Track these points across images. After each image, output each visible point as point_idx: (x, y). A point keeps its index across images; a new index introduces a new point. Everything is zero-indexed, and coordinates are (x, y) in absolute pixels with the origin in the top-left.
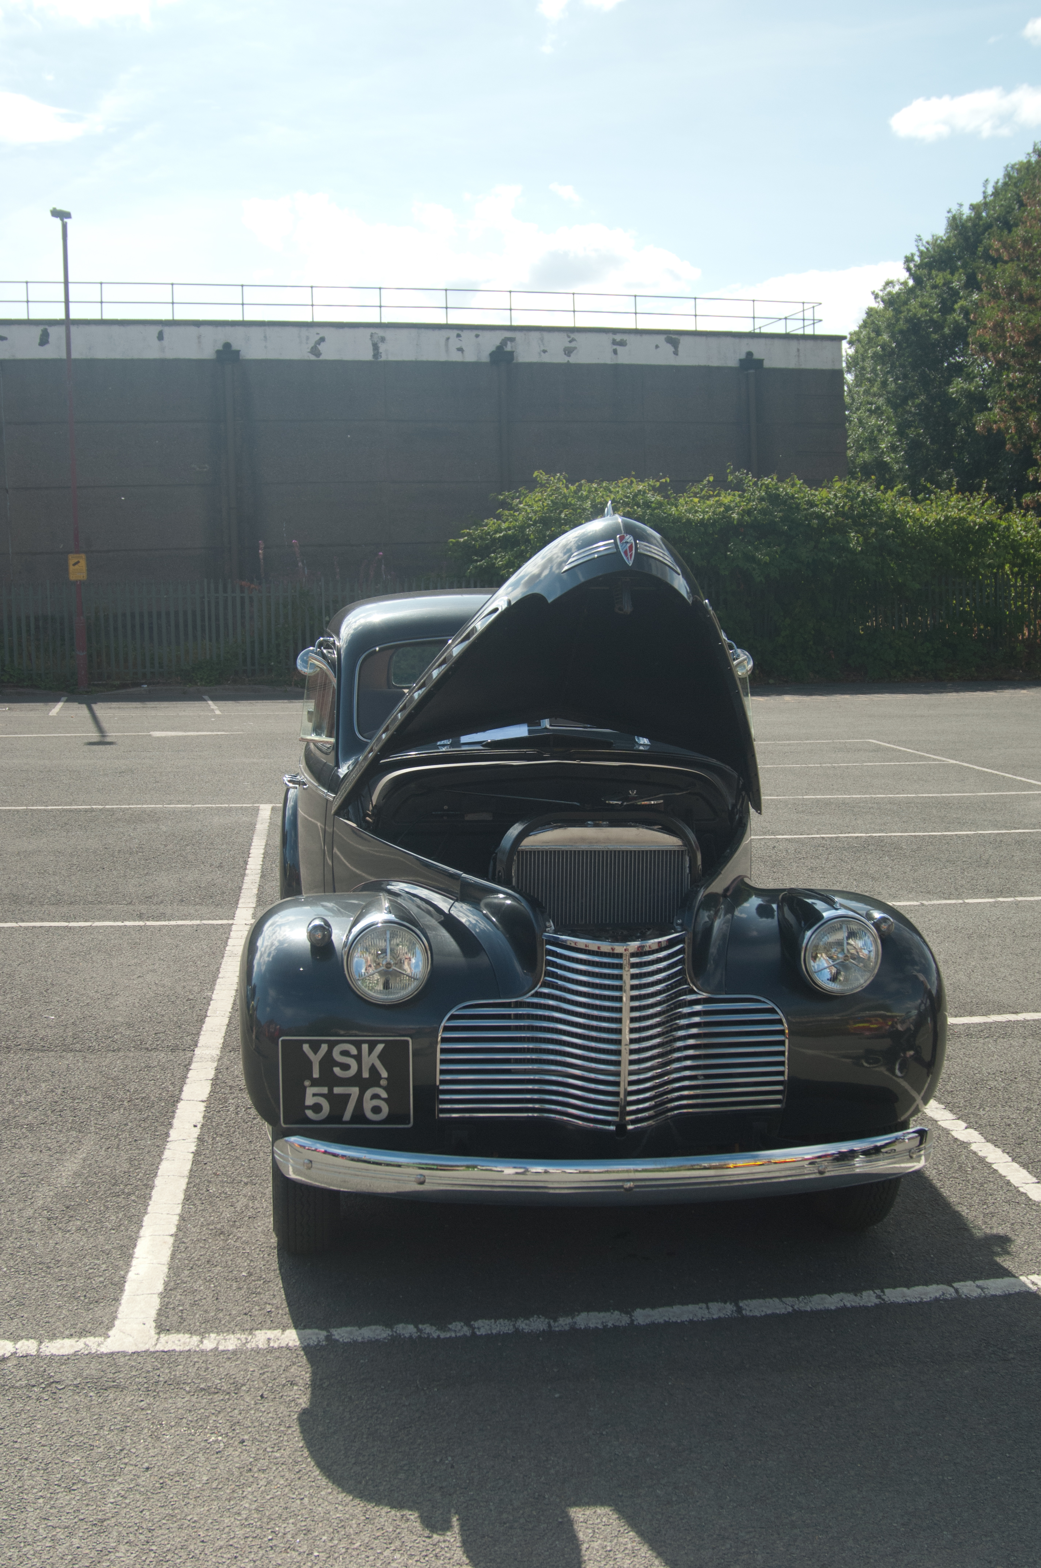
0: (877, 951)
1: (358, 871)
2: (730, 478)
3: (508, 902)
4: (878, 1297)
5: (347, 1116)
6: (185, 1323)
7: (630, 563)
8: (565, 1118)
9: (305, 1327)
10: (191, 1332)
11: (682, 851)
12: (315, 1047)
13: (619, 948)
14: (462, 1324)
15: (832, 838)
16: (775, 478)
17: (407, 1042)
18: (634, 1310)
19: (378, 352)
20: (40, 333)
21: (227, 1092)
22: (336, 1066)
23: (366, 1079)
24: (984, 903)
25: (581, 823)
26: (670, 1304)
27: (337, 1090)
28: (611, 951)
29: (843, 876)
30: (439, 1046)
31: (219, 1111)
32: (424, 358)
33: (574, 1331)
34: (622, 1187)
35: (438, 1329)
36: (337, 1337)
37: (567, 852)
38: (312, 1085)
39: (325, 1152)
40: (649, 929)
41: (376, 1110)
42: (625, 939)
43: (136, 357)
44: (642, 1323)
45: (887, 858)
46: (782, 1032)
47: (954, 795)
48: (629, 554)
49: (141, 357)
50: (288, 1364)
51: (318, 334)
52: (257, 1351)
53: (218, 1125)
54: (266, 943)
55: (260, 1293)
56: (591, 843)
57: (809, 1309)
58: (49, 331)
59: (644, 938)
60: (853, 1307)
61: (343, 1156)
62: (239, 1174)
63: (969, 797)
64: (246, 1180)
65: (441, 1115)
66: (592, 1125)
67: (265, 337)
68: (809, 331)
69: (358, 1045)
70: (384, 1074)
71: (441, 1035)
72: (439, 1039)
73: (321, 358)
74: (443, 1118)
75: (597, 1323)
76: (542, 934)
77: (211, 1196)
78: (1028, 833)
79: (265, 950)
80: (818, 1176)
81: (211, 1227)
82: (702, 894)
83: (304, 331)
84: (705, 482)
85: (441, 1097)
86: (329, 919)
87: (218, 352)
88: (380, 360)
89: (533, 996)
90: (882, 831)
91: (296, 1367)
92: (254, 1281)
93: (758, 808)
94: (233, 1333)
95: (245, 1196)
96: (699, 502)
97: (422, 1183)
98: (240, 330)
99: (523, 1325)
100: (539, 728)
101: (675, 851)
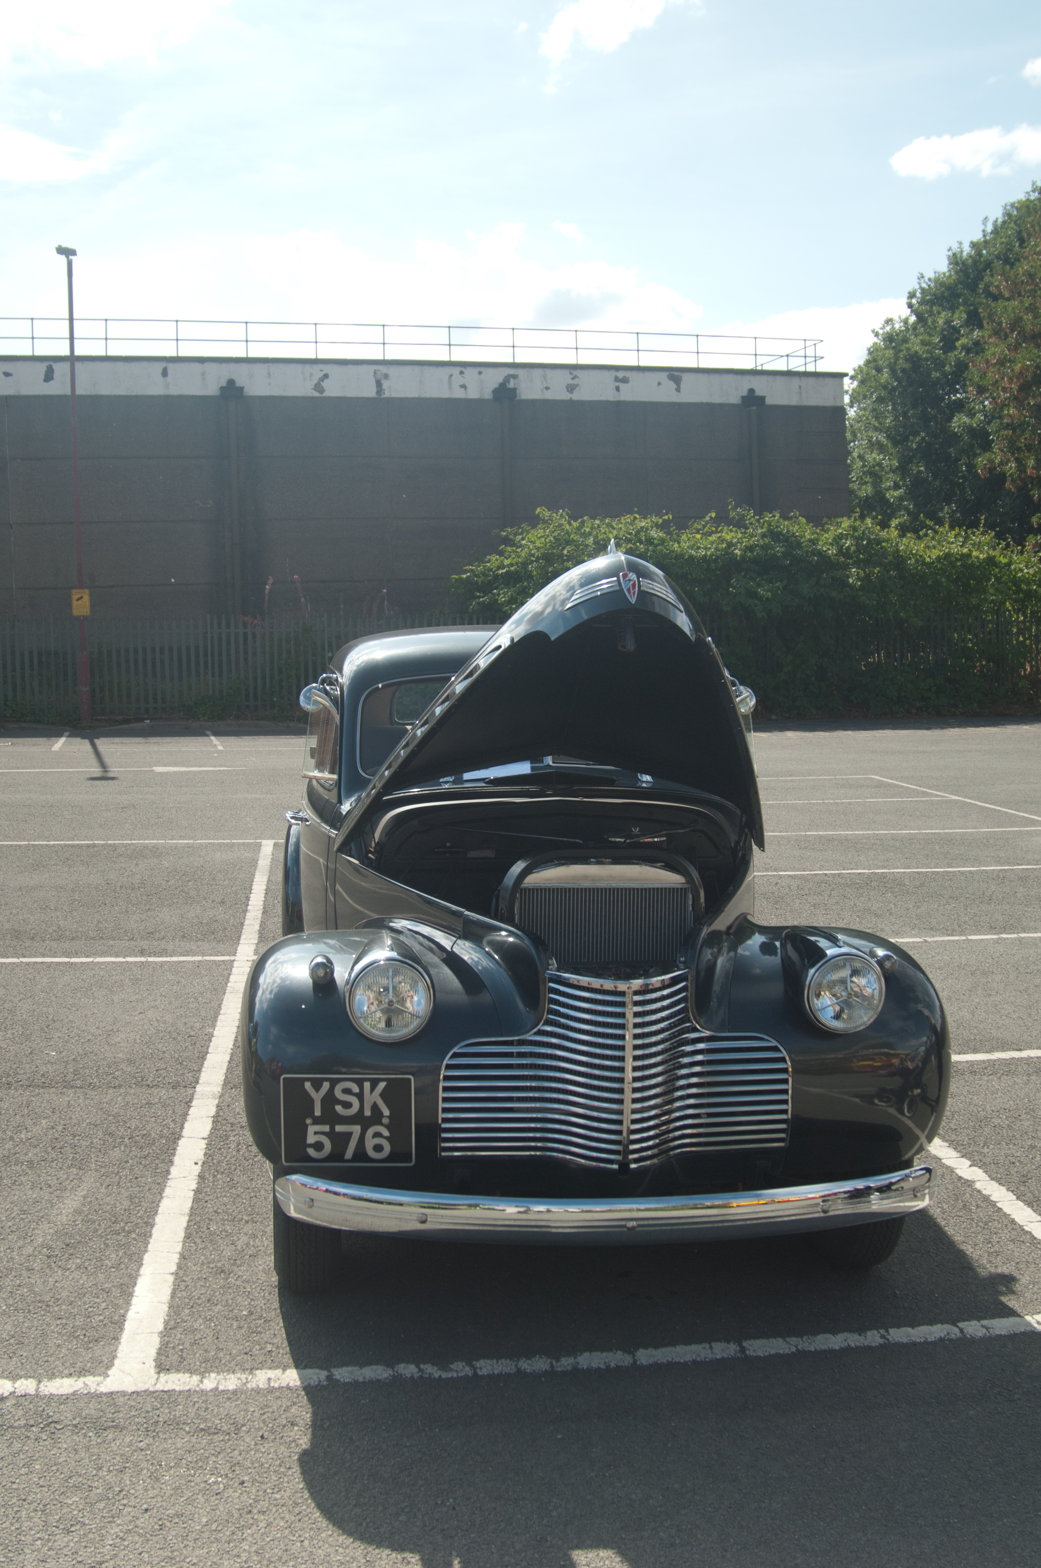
0: (881, 989)
1: (360, 908)
2: (732, 514)
3: (511, 939)
4: (883, 1337)
5: (349, 1154)
6: (185, 1363)
7: (633, 600)
8: (568, 1157)
9: (306, 1367)
10: (191, 1372)
11: (685, 889)
12: (317, 1085)
13: (622, 986)
14: (464, 1364)
15: (834, 874)
16: (778, 515)
17: (409, 1080)
18: (636, 1349)
19: (381, 389)
20: (45, 369)
21: (228, 1129)
22: (338, 1104)
23: (368, 1117)
24: (987, 940)
25: (584, 861)
26: (673, 1343)
27: (339, 1128)
28: (614, 989)
29: (846, 913)
30: (441, 1084)
31: (220, 1149)
32: (427, 395)
33: (576, 1370)
34: (625, 1226)
35: (439, 1369)
36: (338, 1377)
37: (570, 889)
38: (314, 1123)
39: (327, 1191)
40: (652, 967)
41: (378, 1148)
42: (628, 977)
43: (140, 392)
44: (645, 1363)
45: (890, 894)
46: (785, 1071)
47: (957, 831)
48: (632, 592)
49: (145, 394)
50: (289, 1404)
51: (321, 371)
52: (258, 1391)
53: (219, 1162)
54: (268, 981)
55: (260, 1333)
56: (593, 880)
57: (813, 1349)
58: (54, 367)
59: (647, 975)
60: (857, 1347)
61: (345, 1195)
62: (240, 1212)
63: (971, 833)
64: (246, 1218)
65: (443, 1154)
66: (594, 1164)
67: (269, 374)
68: (810, 368)
69: (360, 1083)
70: (386, 1112)
71: (443, 1073)
72: (442, 1076)
73: (325, 394)
74: (445, 1156)
75: (600, 1363)
76: (545, 972)
77: (211, 1234)
78: (1031, 869)
79: (267, 987)
80: (822, 1215)
81: (211, 1266)
82: (705, 931)
83: (308, 368)
84: (707, 518)
85: (444, 1135)
86: (332, 957)
87: (222, 388)
88: (383, 396)
89: (535, 1034)
90: (885, 868)
91: (296, 1407)
92: (255, 1320)
93: (761, 845)
94: (233, 1372)
95: (246, 1234)
96: (701, 538)
97: (424, 1222)
98: (244, 367)
99: (525, 1365)
100: (542, 765)
101: (677, 889)
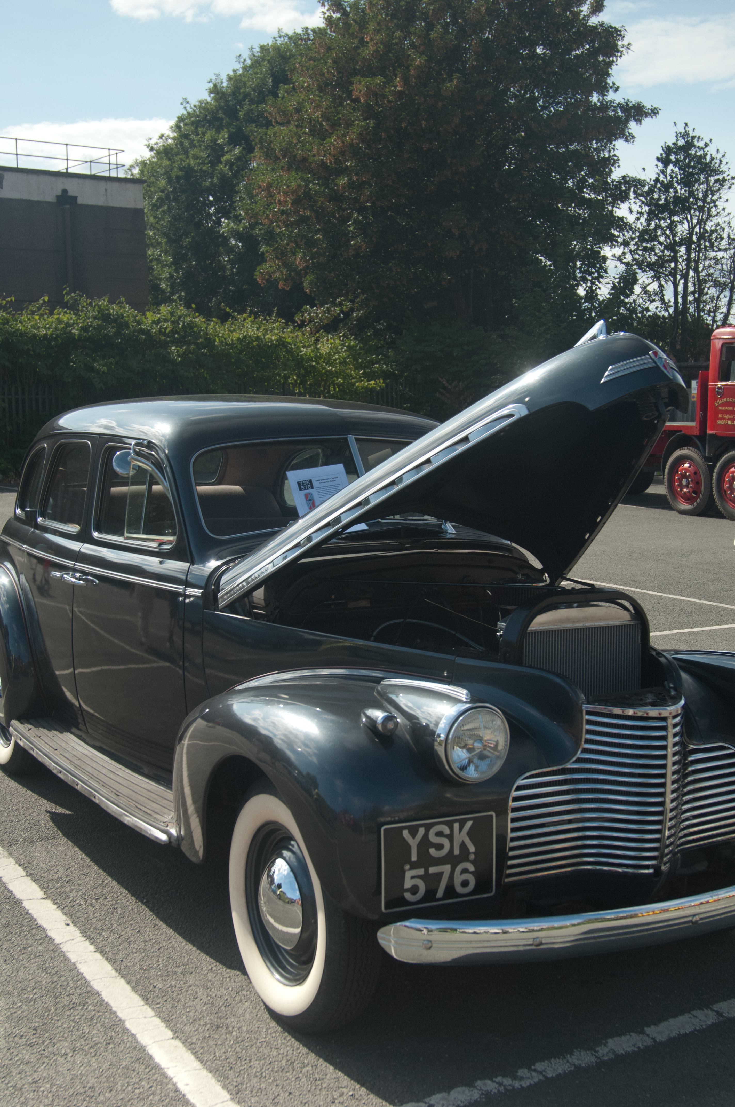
2: (66, 298)
5: (440, 894)
8: (606, 868)
11: (636, 624)
12: (413, 832)
13: (665, 713)
14: (527, 1070)
16: (106, 300)
17: (491, 816)
18: (642, 1029)
22: (431, 847)
23: (457, 856)
27: (432, 870)
28: (659, 716)
30: (510, 815)
31: (73, 907)
33: (620, 1057)
34: (691, 921)
35: (513, 1079)
38: (411, 868)
41: (465, 884)
65: (506, 880)
69: (450, 825)
70: (472, 849)
71: (508, 806)
72: (510, 809)
74: (509, 882)
75: (630, 1047)
76: (581, 706)
85: (510, 863)
89: (574, 762)
97: (539, 945)
99: (576, 1060)
101: (630, 625)
